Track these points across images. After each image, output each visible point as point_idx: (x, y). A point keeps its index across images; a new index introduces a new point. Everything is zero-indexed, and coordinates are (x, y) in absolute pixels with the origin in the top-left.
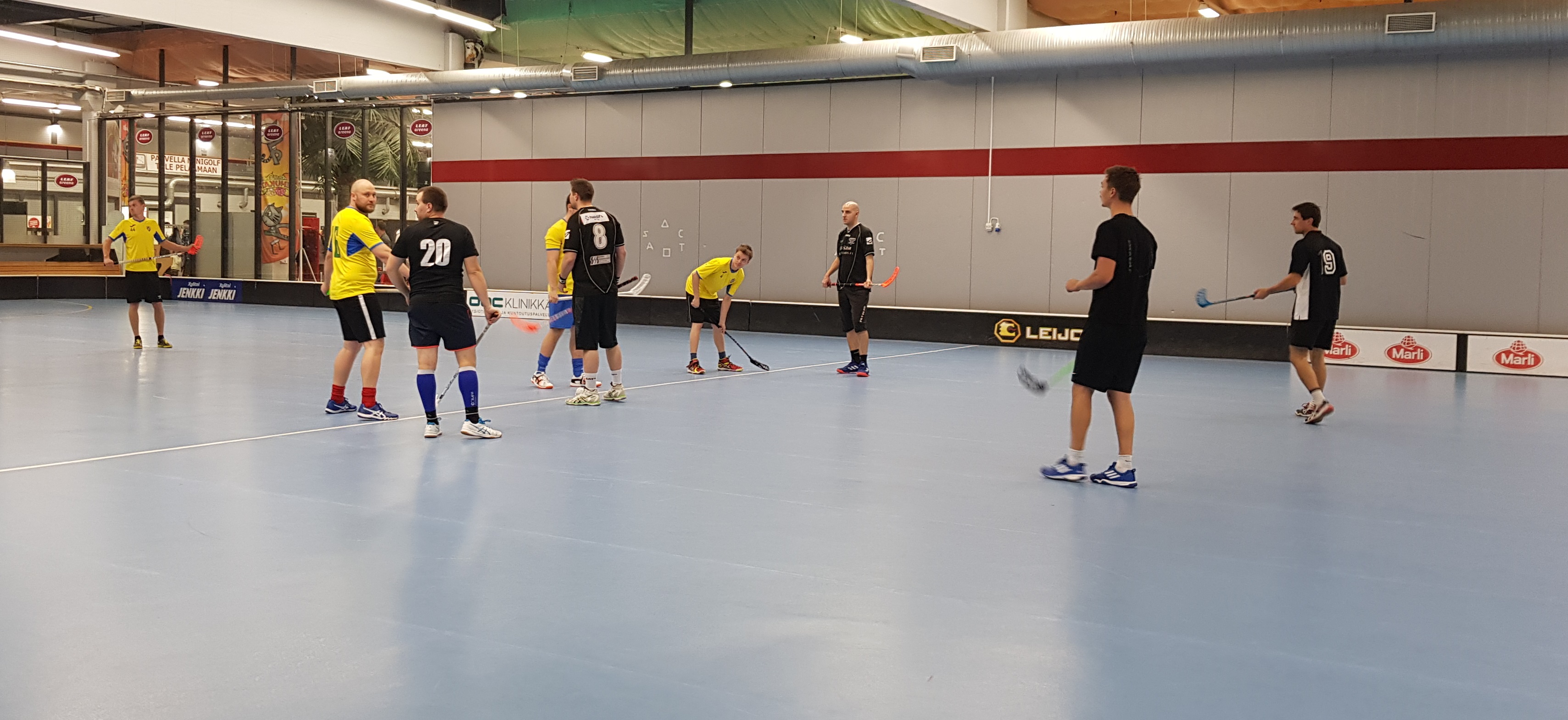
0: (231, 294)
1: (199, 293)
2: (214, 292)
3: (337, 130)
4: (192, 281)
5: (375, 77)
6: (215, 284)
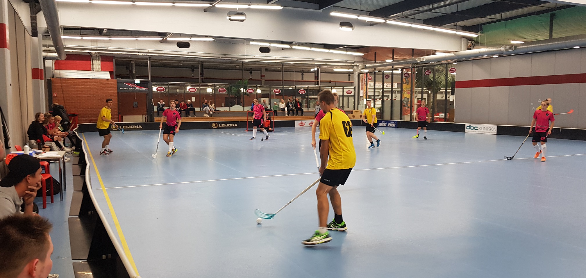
0: (394, 125)
1: (385, 124)
2: (389, 124)
3: (426, 73)
4: (383, 121)
5: (439, 55)
6: (389, 122)
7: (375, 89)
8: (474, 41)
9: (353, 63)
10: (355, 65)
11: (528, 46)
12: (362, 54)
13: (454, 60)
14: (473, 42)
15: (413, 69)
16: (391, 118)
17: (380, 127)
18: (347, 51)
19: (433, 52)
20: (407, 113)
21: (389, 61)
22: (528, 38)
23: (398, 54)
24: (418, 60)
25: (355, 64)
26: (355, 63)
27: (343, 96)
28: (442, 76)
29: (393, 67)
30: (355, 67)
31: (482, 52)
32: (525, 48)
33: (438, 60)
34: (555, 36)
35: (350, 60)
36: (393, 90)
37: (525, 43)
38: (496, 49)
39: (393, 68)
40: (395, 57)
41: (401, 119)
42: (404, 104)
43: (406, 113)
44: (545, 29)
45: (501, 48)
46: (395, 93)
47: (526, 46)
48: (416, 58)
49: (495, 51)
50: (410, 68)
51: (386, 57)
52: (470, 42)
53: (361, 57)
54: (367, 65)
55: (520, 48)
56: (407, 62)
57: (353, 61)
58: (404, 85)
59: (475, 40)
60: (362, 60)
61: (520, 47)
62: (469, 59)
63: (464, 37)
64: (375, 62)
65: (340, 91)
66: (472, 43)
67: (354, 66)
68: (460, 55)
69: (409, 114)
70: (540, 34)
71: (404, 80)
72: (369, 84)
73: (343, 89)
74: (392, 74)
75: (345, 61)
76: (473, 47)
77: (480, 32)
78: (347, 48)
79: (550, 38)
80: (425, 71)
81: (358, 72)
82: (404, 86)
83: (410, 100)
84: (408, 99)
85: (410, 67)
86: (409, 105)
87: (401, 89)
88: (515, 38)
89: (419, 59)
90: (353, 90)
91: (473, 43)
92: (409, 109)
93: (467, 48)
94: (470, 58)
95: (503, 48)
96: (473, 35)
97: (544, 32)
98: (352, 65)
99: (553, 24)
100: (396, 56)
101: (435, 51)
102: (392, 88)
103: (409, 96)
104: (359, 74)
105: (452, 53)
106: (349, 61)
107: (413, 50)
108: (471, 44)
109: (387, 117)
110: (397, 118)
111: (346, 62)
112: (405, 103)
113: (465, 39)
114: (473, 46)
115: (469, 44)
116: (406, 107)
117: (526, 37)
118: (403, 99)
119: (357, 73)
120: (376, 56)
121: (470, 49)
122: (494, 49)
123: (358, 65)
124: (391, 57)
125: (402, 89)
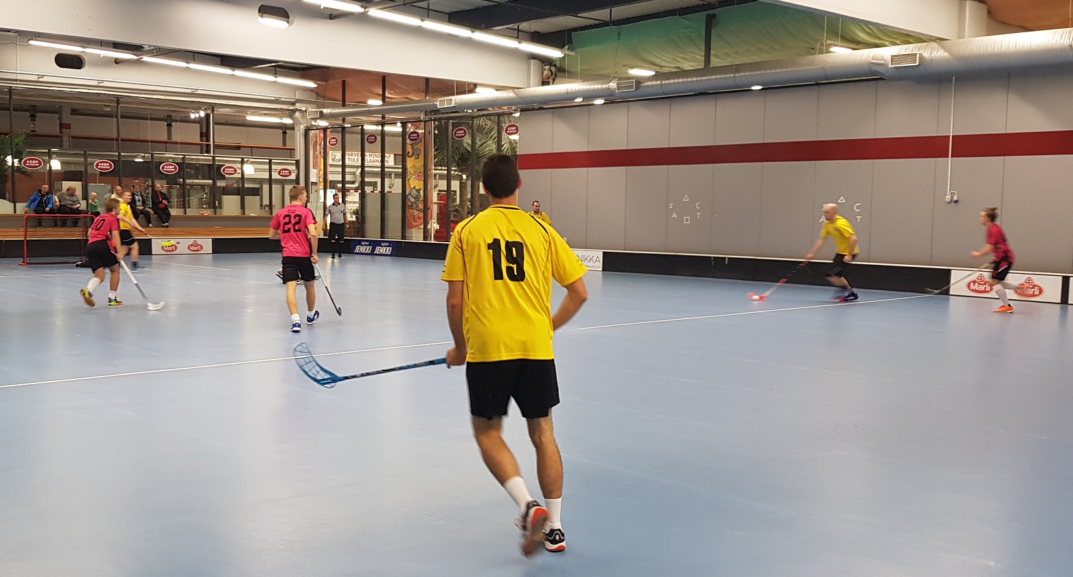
0: (388, 250)
1: (368, 249)
2: (378, 248)
3: (455, 133)
4: (364, 241)
5: (482, 94)
6: (378, 243)
7: (344, 166)
8: (555, 66)
9: (293, 104)
10: (297, 110)
11: (663, 82)
12: (311, 84)
13: (514, 108)
14: (553, 69)
15: (427, 123)
16: (383, 234)
17: (357, 256)
18: (276, 74)
19: (471, 88)
20: (416, 224)
21: (375, 102)
22: (663, 64)
23: (395, 88)
24: (438, 103)
25: (298, 106)
26: (297, 104)
27: (270, 181)
28: (490, 142)
29: (383, 118)
30: (297, 114)
31: (571, 93)
32: (656, 85)
33: (482, 107)
34: (715, 62)
35: (284, 96)
36: (386, 170)
37: (658, 76)
38: (599, 86)
39: (384, 120)
40: (387, 95)
41: (403, 237)
42: (409, 204)
43: (414, 224)
44: (696, 45)
45: (611, 84)
46: (391, 178)
47: (659, 82)
48: (436, 99)
49: (598, 90)
50: (422, 121)
51: (368, 94)
52: (547, 67)
53: (311, 90)
54: (325, 111)
55: (648, 86)
56: (413, 107)
57: (294, 100)
58: (408, 160)
59: (558, 64)
60: (313, 98)
61: (646, 84)
62: (546, 107)
63: (533, 57)
64: (344, 105)
65: (263, 170)
66: (551, 71)
67: (294, 111)
68: (527, 97)
69: (420, 227)
70: (685, 56)
71: (409, 149)
72: (330, 153)
73: (270, 163)
74: (383, 134)
75: (274, 99)
76: (554, 80)
77: (567, 47)
78: (277, 69)
79: (705, 65)
80: (453, 131)
81: (305, 125)
82: (410, 162)
83: (422, 193)
84: (418, 191)
85: (422, 118)
86: (421, 206)
87: (402, 168)
88: (638, 63)
89: (442, 102)
90: (293, 168)
91: (553, 71)
92: (421, 215)
93: (541, 81)
94: (546, 102)
95: (613, 85)
96: (554, 53)
97: (693, 53)
98: (291, 108)
99: (712, 38)
100: (392, 94)
101: (475, 85)
102: (383, 167)
103: (420, 185)
104: (307, 131)
105: (511, 90)
106: (282, 99)
107: (427, 79)
108: (550, 73)
109: (373, 232)
110: (394, 235)
111: (276, 101)
112: (413, 200)
113: (537, 61)
114: (554, 75)
115: (545, 73)
116: (415, 211)
117: (659, 61)
118: (407, 192)
119: (302, 127)
120: (346, 90)
121: (548, 83)
122: (596, 87)
123: (304, 109)
124: (379, 95)
125: (404, 168)
